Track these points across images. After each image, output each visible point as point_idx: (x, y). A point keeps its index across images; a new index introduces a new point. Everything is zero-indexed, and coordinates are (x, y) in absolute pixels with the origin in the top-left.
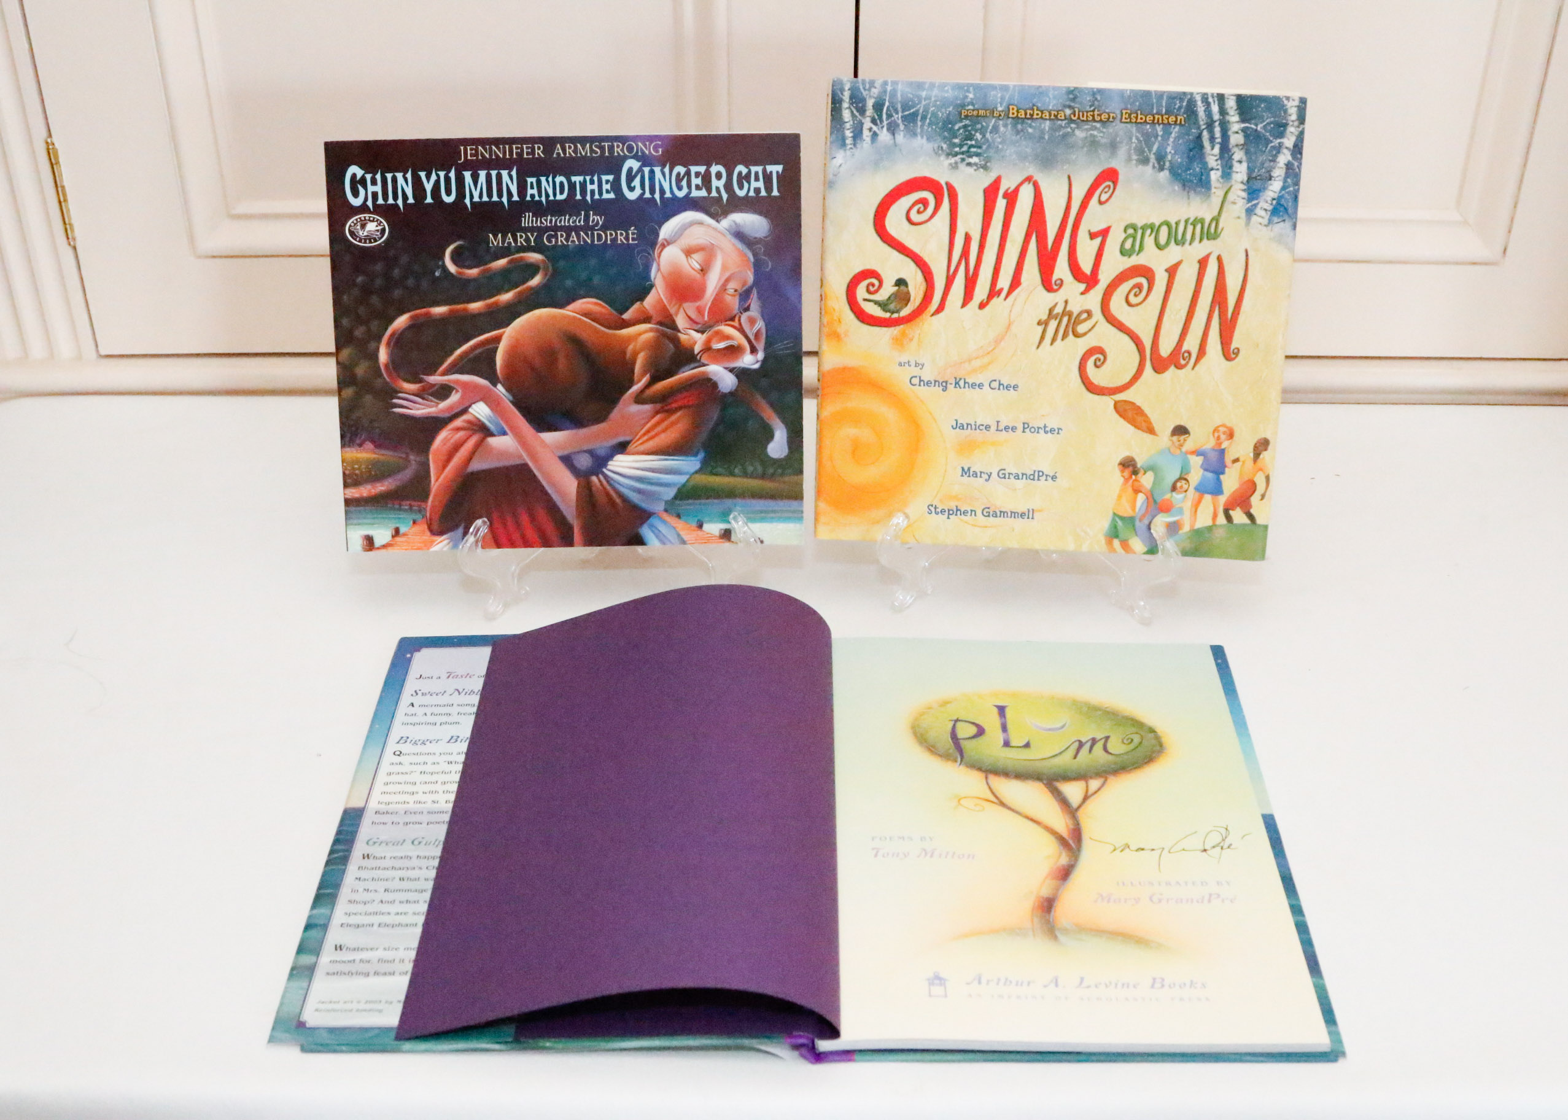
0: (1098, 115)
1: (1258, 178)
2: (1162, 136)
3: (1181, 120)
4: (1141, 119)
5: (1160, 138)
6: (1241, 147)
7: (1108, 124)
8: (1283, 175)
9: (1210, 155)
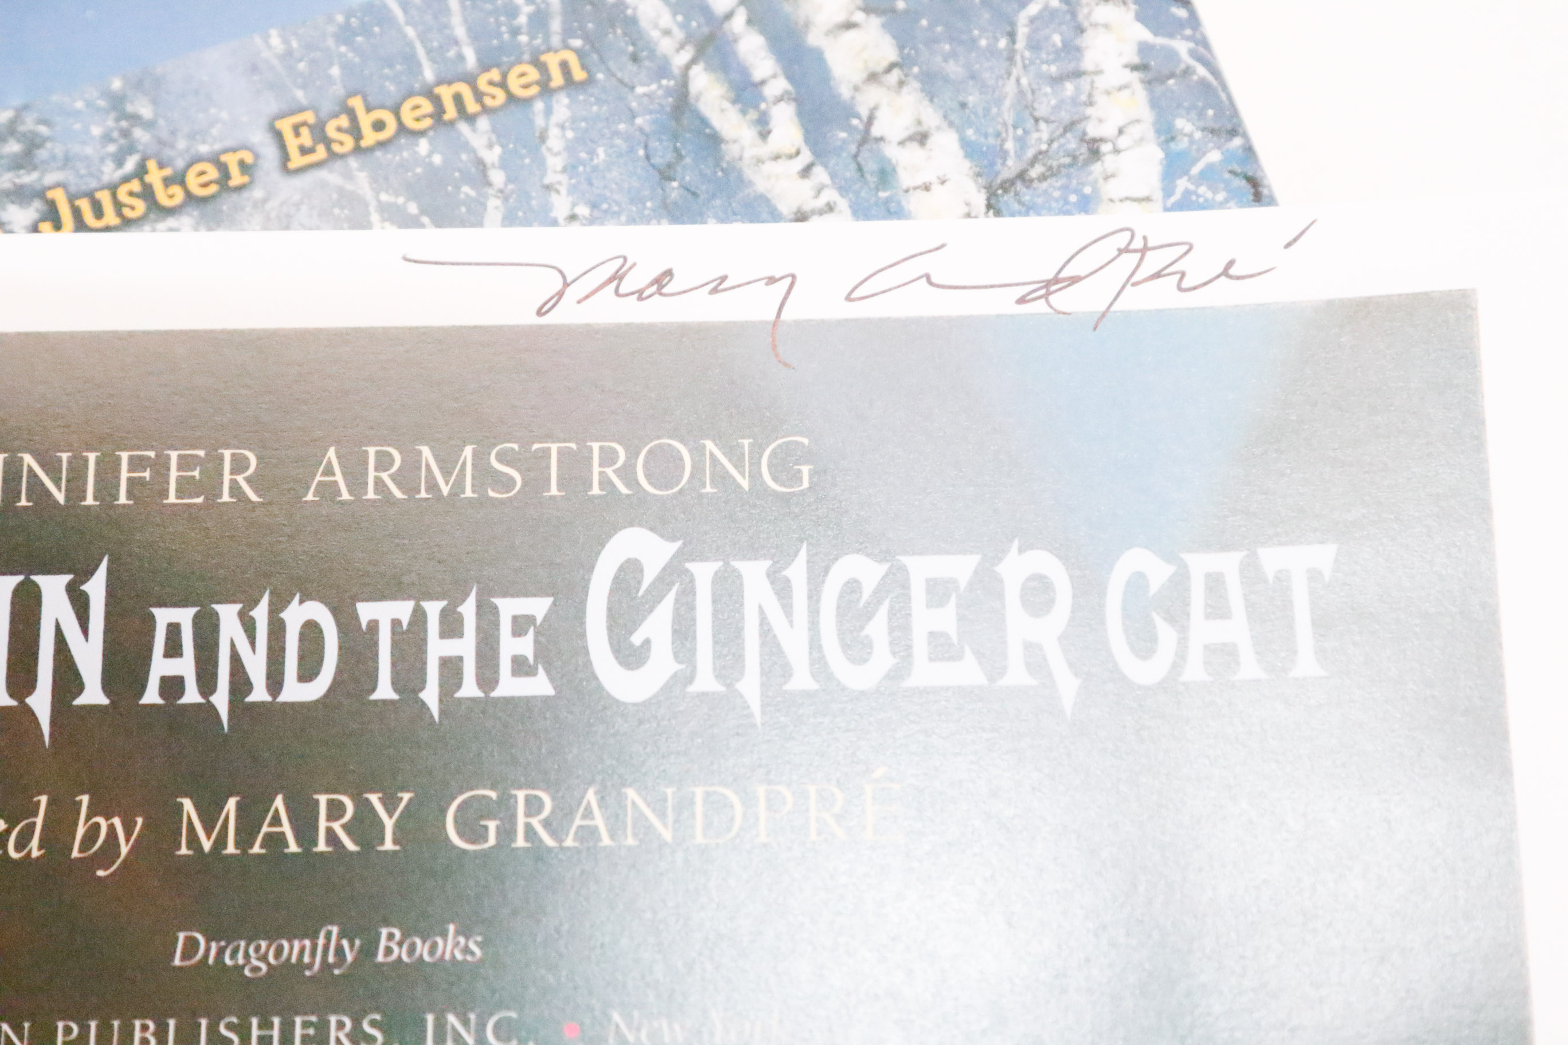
0: (167, 182)
1: (1034, 172)
2: (503, 164)
3: (564, 66)
4: (379, 126)
5: (497, 177)
6: (896, 75)
7: (226, 204)
8: (1147, 115)
9: (759, 161)
